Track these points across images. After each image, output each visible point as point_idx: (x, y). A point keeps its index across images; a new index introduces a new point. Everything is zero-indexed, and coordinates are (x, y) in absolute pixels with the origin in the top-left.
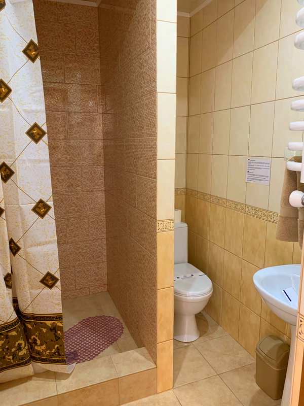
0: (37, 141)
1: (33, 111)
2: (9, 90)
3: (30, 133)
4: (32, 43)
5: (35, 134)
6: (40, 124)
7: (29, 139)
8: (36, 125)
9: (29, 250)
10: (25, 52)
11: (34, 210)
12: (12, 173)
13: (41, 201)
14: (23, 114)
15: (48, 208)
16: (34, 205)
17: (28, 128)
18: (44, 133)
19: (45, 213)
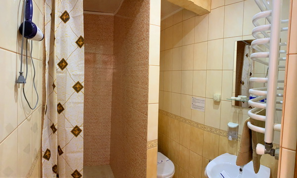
0: (78, 91)
1: (78, 75)
2: (67, 64)
3: (75, 87)
4: (81, 37)
5: (77, 87)
6: (80, 82)
7: (74, 90)
8: (78, 83)
9: (67, 155)
10: (77, 42)
11: (72, 132)
12: (63, 109)
13: (77, 127)
14: (72, 76)
15: (80, 131)
16: (72, 129)
17: (74, 84)
18: (82, 87)
19: (78, 134)
